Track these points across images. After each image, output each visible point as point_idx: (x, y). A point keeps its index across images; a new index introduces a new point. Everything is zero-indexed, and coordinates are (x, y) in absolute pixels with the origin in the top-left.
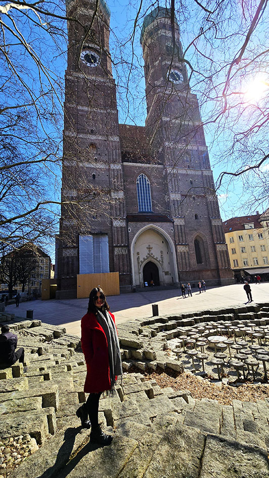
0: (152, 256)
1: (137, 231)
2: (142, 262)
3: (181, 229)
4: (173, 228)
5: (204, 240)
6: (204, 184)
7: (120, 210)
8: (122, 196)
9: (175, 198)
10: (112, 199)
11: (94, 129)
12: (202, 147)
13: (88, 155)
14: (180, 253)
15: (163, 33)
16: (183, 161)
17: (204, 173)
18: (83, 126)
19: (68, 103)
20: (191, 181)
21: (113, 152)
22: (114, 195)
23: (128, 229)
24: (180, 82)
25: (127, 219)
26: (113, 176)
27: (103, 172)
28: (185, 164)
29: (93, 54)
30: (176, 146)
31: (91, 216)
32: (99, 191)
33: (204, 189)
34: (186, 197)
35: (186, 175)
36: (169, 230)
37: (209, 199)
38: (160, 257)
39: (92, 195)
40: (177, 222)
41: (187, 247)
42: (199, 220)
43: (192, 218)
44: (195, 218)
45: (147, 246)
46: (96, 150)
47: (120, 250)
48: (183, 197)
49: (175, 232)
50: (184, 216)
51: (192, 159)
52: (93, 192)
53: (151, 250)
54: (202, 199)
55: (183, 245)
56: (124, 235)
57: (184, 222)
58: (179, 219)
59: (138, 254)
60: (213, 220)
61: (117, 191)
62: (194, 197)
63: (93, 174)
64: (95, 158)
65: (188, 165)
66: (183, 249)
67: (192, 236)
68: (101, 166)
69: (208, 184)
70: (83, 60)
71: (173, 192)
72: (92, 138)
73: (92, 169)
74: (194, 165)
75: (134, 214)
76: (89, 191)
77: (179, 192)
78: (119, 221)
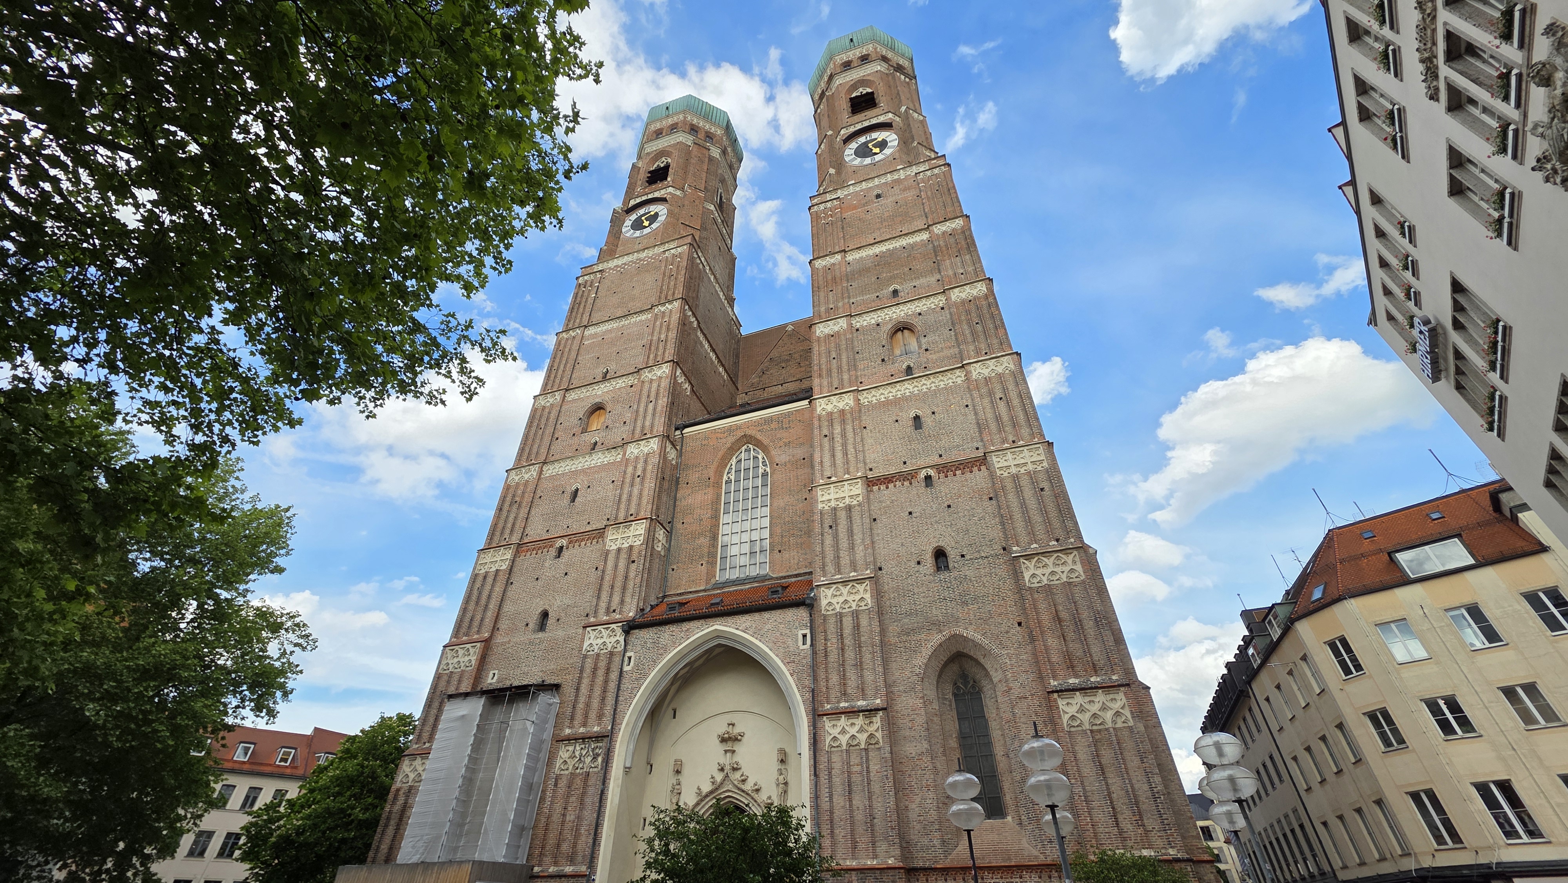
0: (735, 776)
1: (655, 663)
4: (808, 632)
5: (992, 673)
6: (976, 414)
7: (624, 588)
8: (642, 538)
9: (837, 499)
10: (608, 552)
11: (612, 367)
12: (967, 288)
13: (576, 438)
14: (835, 758)
15: (838, 81)
16: (883, 360)
17: (979, 371)
18: (588, 369)
19: (567, 331)
20: (917, 418)
21: (646, 411)
22: (615, 540)
23: (626, 659)
24: (888, 151)
25: (634, 620)
26: (628, 480)
27: (603, 474)
28: (891, 368)
29: (653, 209)
30: (858, 322)
31: (531, 626)
32: (576, 538)
33: (980, 432)
34: (891, 486)
35: (896, 402)
36: (790, 642)
37: (1000, 468)
38: (774, 780)
39: (553, 552)
40: (834, 601)
41: (878, 720)
42: (954, 574)
43: (921, 568)
44: (938, 569)
45: (720, 726)
46: (602, 419)
47: (577, 754)
48: (875, 488)
49: (820, 647)
50: (880, 569)
51: (923, 340)
52: (558, 544)
53: (737, 747)
54: (972, 475)
55: (852, 713)
56: (612, 686)
57: (868, 596)
58: (845, 583)
59: (678, 772)
60: (1029, 557)
61: (627, 522)
62: (928, 478)
63: (574, 488)
64: (593, 441)
65: (904, 367)
66: (853, 731)
67: (920, 660)
68: (599, 459)
69: (1002, 406)
70: (627, 232)
71: (833, 479)
72: (600, 392)
73: (575, 473)
74: (934, 357)
75: (691, 596)
76: (548, 542)
77: (859, 474)
78: (607, 629)
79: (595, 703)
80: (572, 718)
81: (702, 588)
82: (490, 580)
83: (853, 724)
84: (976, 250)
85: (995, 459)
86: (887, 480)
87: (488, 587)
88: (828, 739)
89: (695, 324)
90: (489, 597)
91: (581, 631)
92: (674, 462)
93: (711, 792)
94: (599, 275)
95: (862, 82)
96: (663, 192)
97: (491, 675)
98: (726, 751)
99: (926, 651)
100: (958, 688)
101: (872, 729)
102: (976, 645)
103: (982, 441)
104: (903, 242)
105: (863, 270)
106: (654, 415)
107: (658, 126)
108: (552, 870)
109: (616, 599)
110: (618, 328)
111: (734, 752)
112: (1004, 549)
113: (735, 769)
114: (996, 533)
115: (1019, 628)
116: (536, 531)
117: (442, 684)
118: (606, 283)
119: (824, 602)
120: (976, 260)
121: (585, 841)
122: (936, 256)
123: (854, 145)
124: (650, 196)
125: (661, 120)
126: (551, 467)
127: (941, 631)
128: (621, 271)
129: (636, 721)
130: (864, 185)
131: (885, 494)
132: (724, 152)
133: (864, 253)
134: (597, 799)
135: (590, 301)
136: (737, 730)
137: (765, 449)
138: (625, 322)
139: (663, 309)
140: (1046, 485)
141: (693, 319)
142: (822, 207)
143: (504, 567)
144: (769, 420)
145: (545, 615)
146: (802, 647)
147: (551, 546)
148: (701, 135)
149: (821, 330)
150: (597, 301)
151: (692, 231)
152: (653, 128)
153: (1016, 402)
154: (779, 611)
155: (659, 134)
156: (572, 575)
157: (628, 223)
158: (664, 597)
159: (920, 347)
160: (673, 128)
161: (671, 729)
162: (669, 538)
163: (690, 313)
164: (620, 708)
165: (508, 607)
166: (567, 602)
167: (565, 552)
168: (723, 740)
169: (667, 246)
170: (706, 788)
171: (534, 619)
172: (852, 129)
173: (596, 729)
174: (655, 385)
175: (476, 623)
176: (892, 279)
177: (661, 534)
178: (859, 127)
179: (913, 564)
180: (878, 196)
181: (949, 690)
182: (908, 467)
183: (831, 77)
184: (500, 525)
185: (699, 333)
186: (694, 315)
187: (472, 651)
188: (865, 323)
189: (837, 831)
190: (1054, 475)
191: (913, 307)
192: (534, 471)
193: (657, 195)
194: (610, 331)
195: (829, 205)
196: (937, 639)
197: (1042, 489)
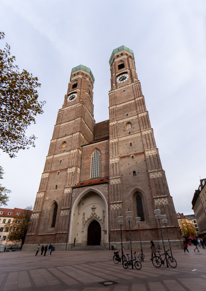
0: (95, 215)
1: (78, 195)
2: (86, 222)
3: (117, 187)
4: (108, 188)
5: (143, 195)
6: (143, 142)
7: (72, 180)
8: (75, 170)
9: (114, 161)
10: (68, 173)
11: (67, 133)
12: (143, 114)
13: (60, 149)
14: (113, 212)
15: (116, 60)
16: (124, 131)
17: (144, 133)
18: (61, 134)
19: (56, 125)
20: (131, 143)
21: (74, 143)
22: (69, 171)
23: (73, 194)
24: (126, 79)
25: (74, 186)
26: (71, 158)
27: (66, 157)
28: (126, 132)
29: (74, 94)
30: (118, 122)
31: (54, 188)
32: (62, 170)
33: (143, 146)
34: (125, 158)
35: (126, 140)
36: (104, 190)
37: (147, 154)
38: (102, 216)
39: (57, 173)
40: (113, 182)
41: (121, 205)
42: (137, 176)
43: (130, 175)
44: (134, 175)
45: (92, 206)
46: (65, 145)
47: (65, 212)
48: (122, 159)
49: (110, 191)
50: (122, 175)
51: (133, 126)
52: (58, 172)
53: (95, 210)
54: (141, 156)
55: (116, 203)
56: (70, 199)
57: (120, 181)
58: (115, 179)
59: (84, 215)
60: (151, 172)
61: (72, 167)
62: (133, 156)
63: (60, 160)
64: (64, 150)
65: (129, 132)
66: (116, 207)
67: (129, 193)
68: (66, 153)
69: (148, 141)
70: (68, 100)
71: (113, 157)
72: (65, 138)
73: (61, 157)
74: (135, 130)
75: (85, 181)
76: (56, 171)
77: (119, 156)
78: (69, 188)
79: (67, 203)
80: (63, 205)
81: (88, 180)
82: (45, 179)
83: (116, 205)
84: (145, 104)
85: (146, 152)
86: (124, 157)
87: (45, 181)
88: (111, 208)
89: (84, 122)
90: (45, 183)
91: (64, 189)
92: (81, 154)
93: (90, 218)
94: (63, 111)
95: (121, 61)
96: (76, 90)
97: (47, 198)
98: (93, 211)
99: (131, 191)
100: (137, 198)
101: (120, 206)
102: (140, 190)
103: (144, 148)
104: (129, 102)
105: (120, 109)
106: (76, 144)
107: (74, 73)
108: (61, 232)
109: (70, 183)
110: (68, 124)
111: (94, 211)
112: (147, 171)
113: (95, 214)
114: (145, 168)
115: (149, 187)
116: (53, 169)
117: (37, 200)
118: (64, 113)
119: (111, 182)
120: (145, 107)
121: (67, 227)
122: (136, 106)
123: (119, 78)
124: (73, 91)
125: (75, 71)
126: (55, 155)
127: (134, 187)
128: (68, 110)
129: (75, 206)
130: (121, 88)
131: (124, 160)
132: (90, 79)
133: (120, 105)
134: (68, 220)
135: (61, 118)
136: (95, 207)
137: (100, 151)
138: (69, 123)
139: (77, 119)
140: (156, 157)
141: (84, 121)
142: (112, 94)
143: (47, 177)
144: (100, 144)
145: (57, 186)
146: (107, 191)
147: (57, 172)
148: (85, 75)
149: (111, 124)
150: (63, 118)
151: (83, 100)
152: (73, 74)
153: (151, 139)
154: (102, 185)
155: (75, 75)
156: (61, 178)
157: (68, 98)
158: (80, 182)
159: (132, 127)
160: (78, 74)
161: (82, 207)
162: (81, 170)
163: (83, 120)
164: (72, 203)
165: (49, 185)
166: (61, 183)
167: (60, 173)
168: (92, 209)
169: (77, 104)
170: (89, 217)
171: (55, 187)
172: (119, 74)
173: (68, 207)
174: (76, 137)
175: (43, 188)
176: (127, 111)
177: (79, 169)
178: (120, 73)
179: (129, 174)
180: (124, 91)
181: (135, 198)
182: (129, 154)
183: (114, 59)
184: (46, 168)
185: (85, 124)
186: (84, 120)
187: (43, 193)
188: (120, 122)
189: (113, 224)
190: (157, 156)
191: (131, 118)
192: (52, 156)
193: (75, 91)
194: (66, 125)
195: (113, 93)
196: (133, 189)
197: (155, 158)
